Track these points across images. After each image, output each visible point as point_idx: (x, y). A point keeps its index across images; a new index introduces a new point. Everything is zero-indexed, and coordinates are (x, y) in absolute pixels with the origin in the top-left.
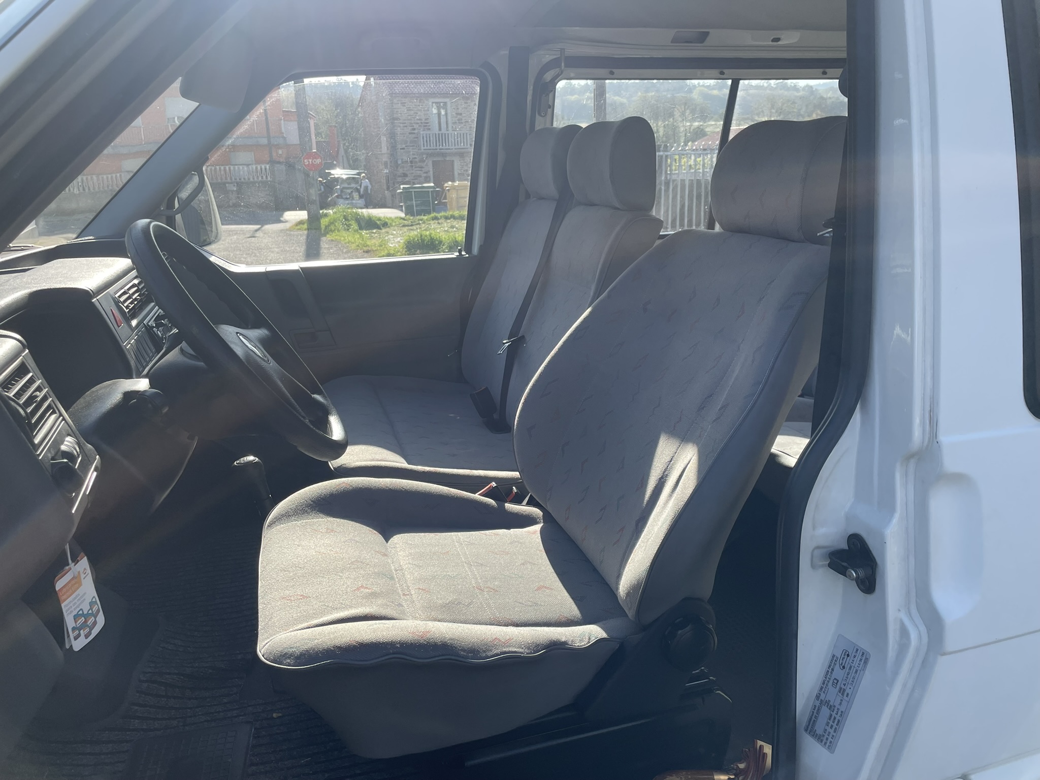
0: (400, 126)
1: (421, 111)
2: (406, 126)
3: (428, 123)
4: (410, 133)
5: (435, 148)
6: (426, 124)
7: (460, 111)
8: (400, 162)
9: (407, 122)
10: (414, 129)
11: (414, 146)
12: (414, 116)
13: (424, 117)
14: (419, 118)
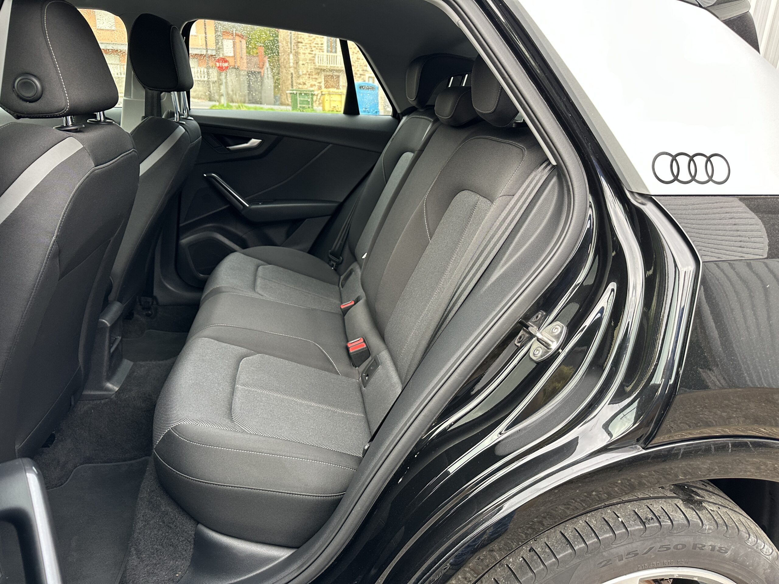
0: (302, 48)
2: (307, 48)
3: (322, 47)
4: (310, 53)
5: (326, 65)
6: (321, 48)
8: (301, 73)
9: (307, 45)
10: (312, 51)
11: (311, 63)
12: (313, 41)
13: (320, 43)
14: (317, 42)
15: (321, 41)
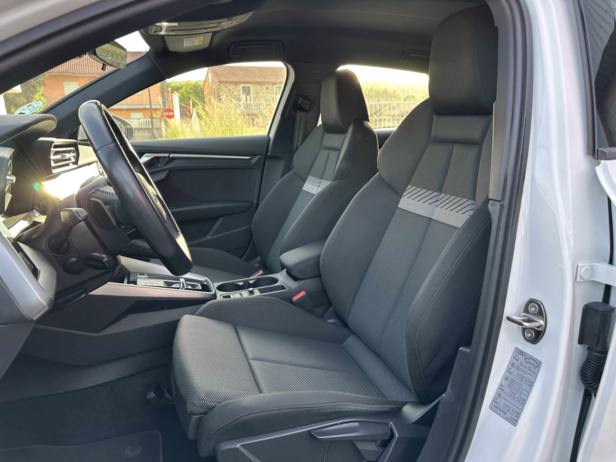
1: (236, 91)
3: (239, 98)
7: (257, 92)
12: (232, 94)
13: (237, 95)
14: (236, 94)
15: (238, 93)
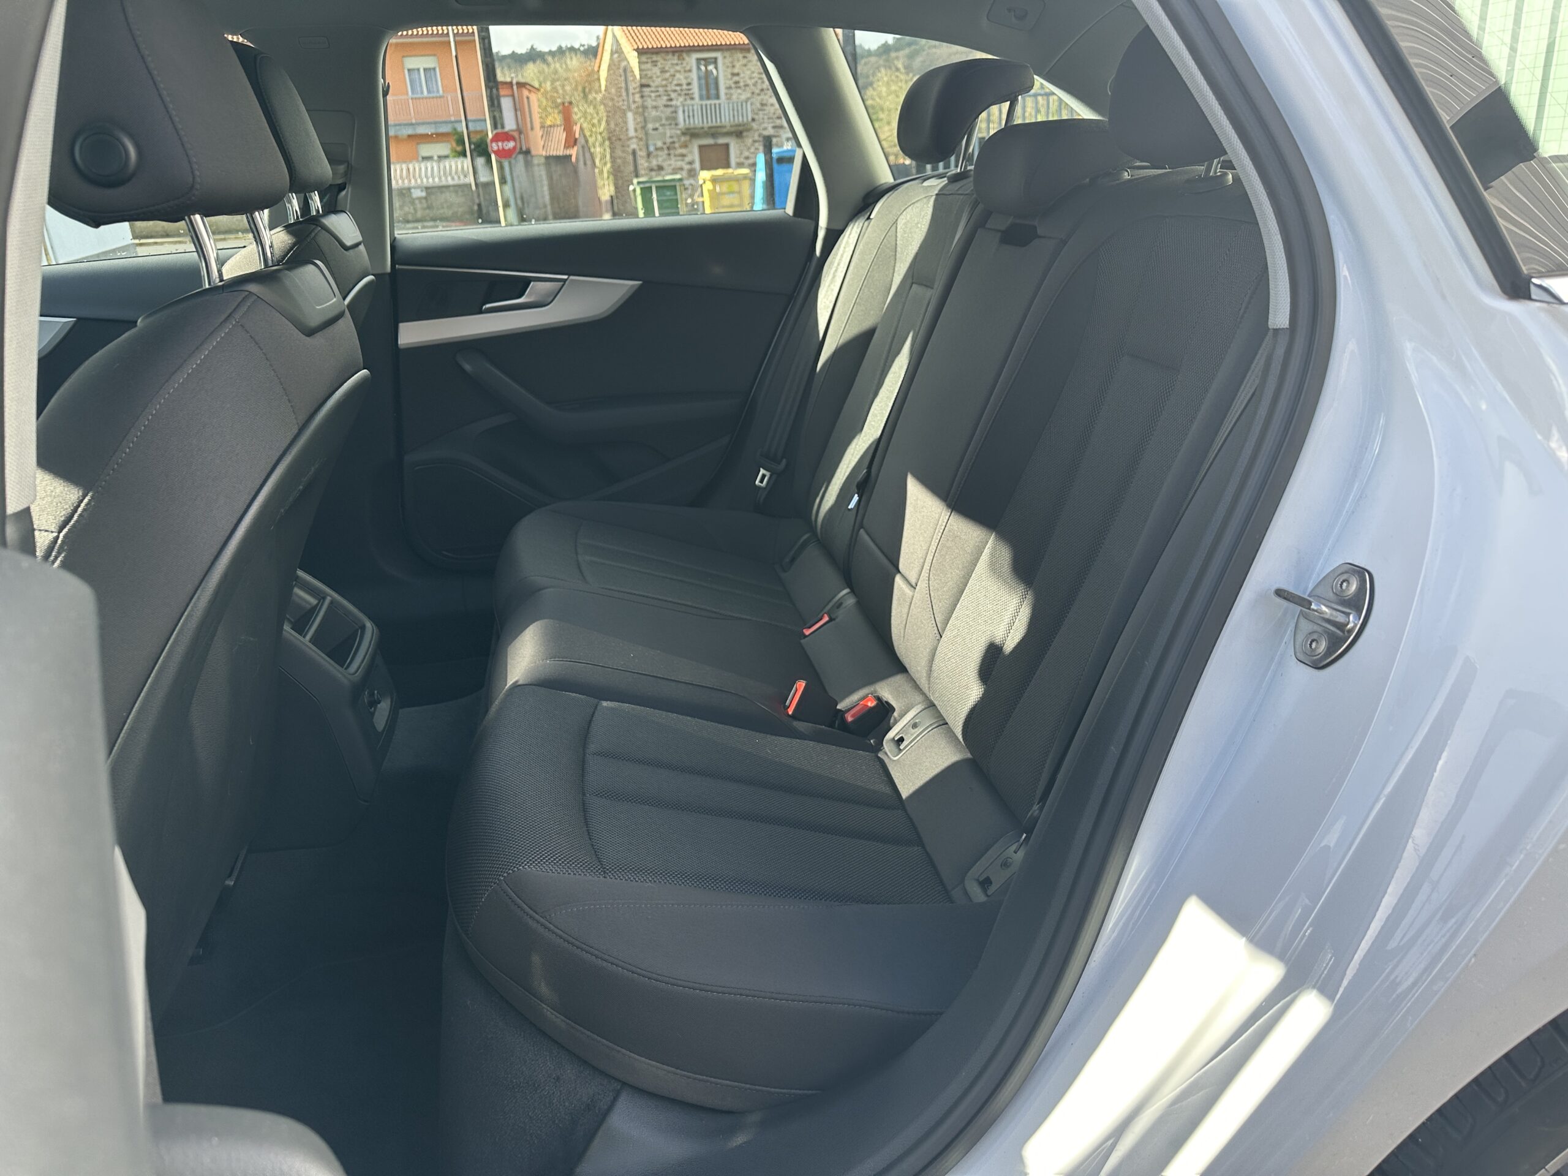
0: (650, 96)
1: (679, 72)
2: (660, 96)
3: (689, 90)
4: (666, 106)
5: (700, 123)
6: (687, 92)
7: (736, 71)
8: (652, 148)
9: (661, 89)
10: (671, 100)
11: (670, 124)
12: (670, 80)
13: (684, 82)
14: (680, 82)
15: (686, 78)
